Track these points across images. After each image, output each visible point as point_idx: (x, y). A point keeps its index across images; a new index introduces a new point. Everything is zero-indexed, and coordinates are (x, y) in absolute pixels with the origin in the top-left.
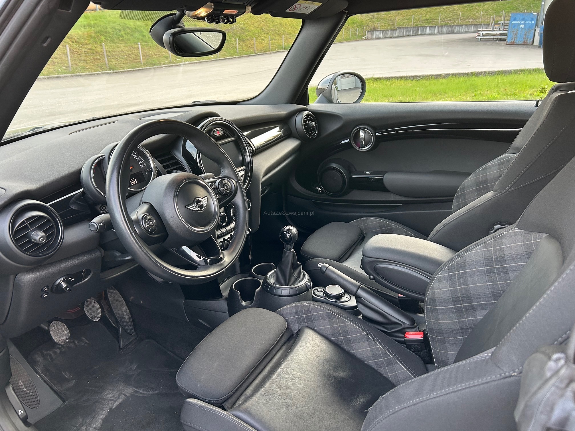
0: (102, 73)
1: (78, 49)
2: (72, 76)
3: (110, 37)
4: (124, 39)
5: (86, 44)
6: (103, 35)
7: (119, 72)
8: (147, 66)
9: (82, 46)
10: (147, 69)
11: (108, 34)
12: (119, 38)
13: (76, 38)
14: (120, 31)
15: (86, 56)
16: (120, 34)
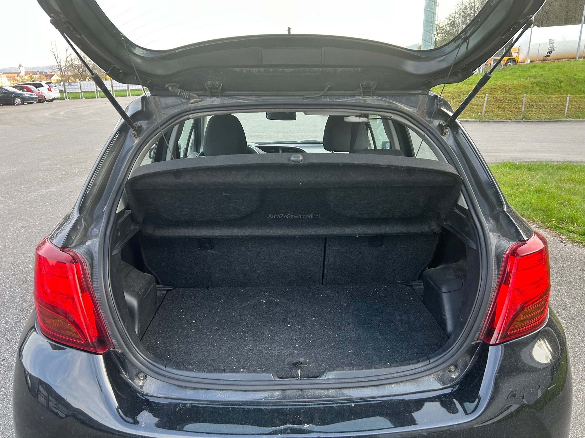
0: (511, 121)
1: (504, 98)
2: (479, 121)
3: (545, 87)
4: (562, 90)
5: (515, 94)
6: (539, 86)
7: (530, 121)
8: (570, 118)
9: (509, 95)
10: (567, 121)
11: (545, 85)
12: (555, 89)
13: (507, 88)
14: (561, 82)
15: (508, 105)
16: (560, 85)
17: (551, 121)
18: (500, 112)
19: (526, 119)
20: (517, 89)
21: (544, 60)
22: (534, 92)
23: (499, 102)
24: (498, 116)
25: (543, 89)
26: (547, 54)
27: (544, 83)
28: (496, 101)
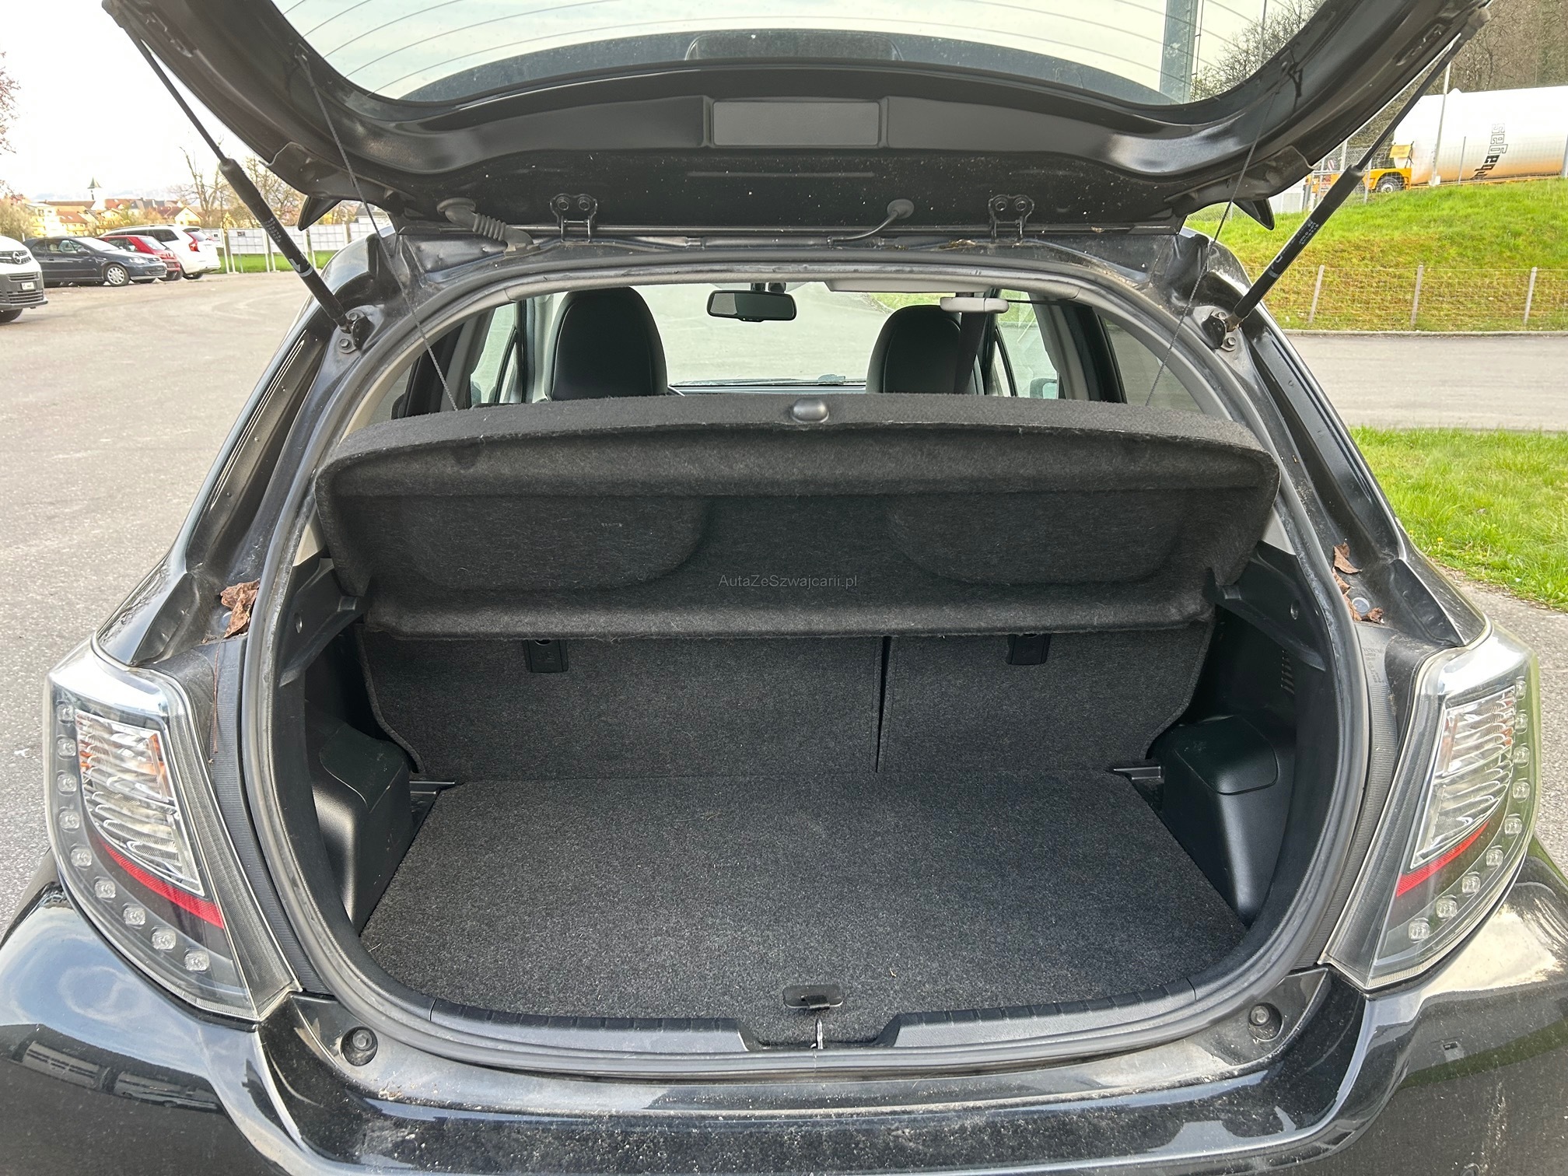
17: (1489, 335)
18: (1355, 310)
19: (1423, 330)
20: (1400, 253)
21: (1476, 177)
22: (1446, 259)
23: (1353, 285)
24: (1351, 321)
25: (1470, 253)
26: (1487, 161)
27: (1472, 238)
28: (1347, 284)
